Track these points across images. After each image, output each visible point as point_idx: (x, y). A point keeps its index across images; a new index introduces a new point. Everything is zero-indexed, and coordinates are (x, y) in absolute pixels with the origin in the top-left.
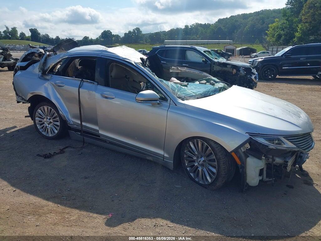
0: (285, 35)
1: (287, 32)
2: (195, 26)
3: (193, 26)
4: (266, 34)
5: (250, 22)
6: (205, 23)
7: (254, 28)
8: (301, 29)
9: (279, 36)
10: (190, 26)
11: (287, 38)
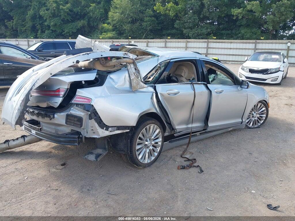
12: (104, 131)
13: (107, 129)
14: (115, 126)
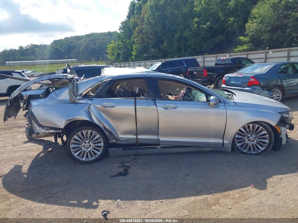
0: (122, 53)
1: (124, 51)
2: (30, 47)
3: (29, 47)
4: (107, 53)
5: (84, 43)
6: (41, 44)
7: (88, 48)
8: (135, 49)
9: (119, 55)
10: (25, 47)
11: (125, 56)
12: (41, 129)
13: (43, 128)
14: (48, 127)
